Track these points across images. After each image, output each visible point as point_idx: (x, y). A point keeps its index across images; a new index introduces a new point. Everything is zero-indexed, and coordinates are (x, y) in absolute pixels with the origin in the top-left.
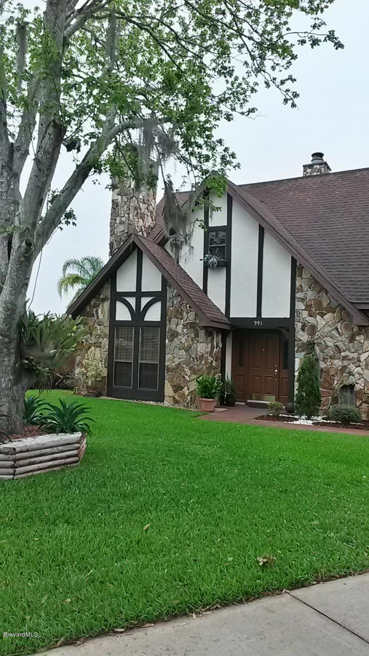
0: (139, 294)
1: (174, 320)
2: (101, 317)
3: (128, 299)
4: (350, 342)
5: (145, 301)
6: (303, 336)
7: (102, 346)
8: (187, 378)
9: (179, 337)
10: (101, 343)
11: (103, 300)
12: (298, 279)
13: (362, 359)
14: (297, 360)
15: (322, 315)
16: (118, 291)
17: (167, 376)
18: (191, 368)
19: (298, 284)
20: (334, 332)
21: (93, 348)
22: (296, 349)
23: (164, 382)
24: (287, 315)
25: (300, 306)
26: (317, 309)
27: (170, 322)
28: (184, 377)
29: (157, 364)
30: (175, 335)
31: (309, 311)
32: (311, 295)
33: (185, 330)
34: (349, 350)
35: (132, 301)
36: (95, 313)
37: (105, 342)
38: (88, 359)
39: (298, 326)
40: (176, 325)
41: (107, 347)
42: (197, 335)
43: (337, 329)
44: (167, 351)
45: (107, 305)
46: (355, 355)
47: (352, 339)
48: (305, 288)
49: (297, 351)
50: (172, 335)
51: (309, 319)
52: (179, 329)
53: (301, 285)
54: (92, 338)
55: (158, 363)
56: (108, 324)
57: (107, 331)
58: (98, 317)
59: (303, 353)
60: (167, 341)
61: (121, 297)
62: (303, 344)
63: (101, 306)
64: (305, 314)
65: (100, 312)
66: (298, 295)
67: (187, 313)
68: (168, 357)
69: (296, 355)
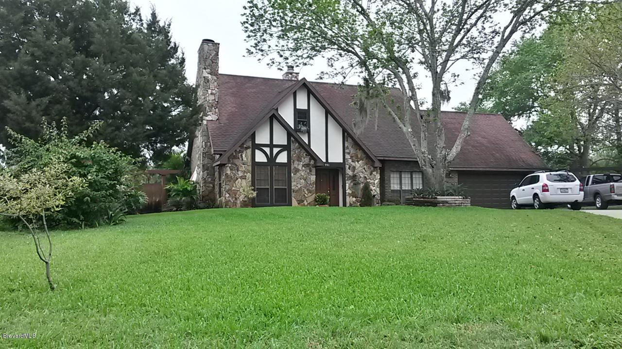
0: (271, 146)
1: (296, 162)
2: (245, 159)
3: (264, 149)
4: (371, 175)
5: (276, 150)
6: (349, 172)
7: (247, 178)
8: (306, 195)
9: (300, 172)
10: (246, 176)
11: (247, 148)
12: (346, 142)
13: (375, 183)
14: (347, 184)
15: (358, 162)
16: (256, 143)
17: (293, 194)
18: (307, 190)
19: (346, 145)
20: (364, 170)
21: (239, 180)
22: (346, 179)
23: (291, 199)
24: (341, 161)
25: (347, 156)
26: (355, 158)
27: (293, 163)
28: (304, 195)
29: (286, 189)
30: (297, 170)
31: (352, 159)
32: (352, 151)
33: (303, 168)
34: (370, 179)
35: (267, 150)
36: (240, 156)
37: (249, 175)
38: (236, 187)
39: (347, 167)
40: (298, 165)
41: (250, 179)
42: (311, 171)
43: (364, 169)
44: (292, 180)
45: (249, 151)
46: (373, 181)
47: (371, 174)
48: (350, 147)
49: (347, 180)
50: (296, 171)
51: (352, 163)
52: (300, 167)
53: (348, 146)
54: (239, 173)
55: (287, 187)
56: (251, 164)
57: (250, 168)
58: (242, 159)
59: (350, 181)
60: (292, 175)
61: (260, 147)
62: (350, 176)
63: (245, 152)
64: (350, 161)
65: (244, 156)
66: (347, 151)
67: (304, 158)
68: (293, 184)
69: (347, 182)
